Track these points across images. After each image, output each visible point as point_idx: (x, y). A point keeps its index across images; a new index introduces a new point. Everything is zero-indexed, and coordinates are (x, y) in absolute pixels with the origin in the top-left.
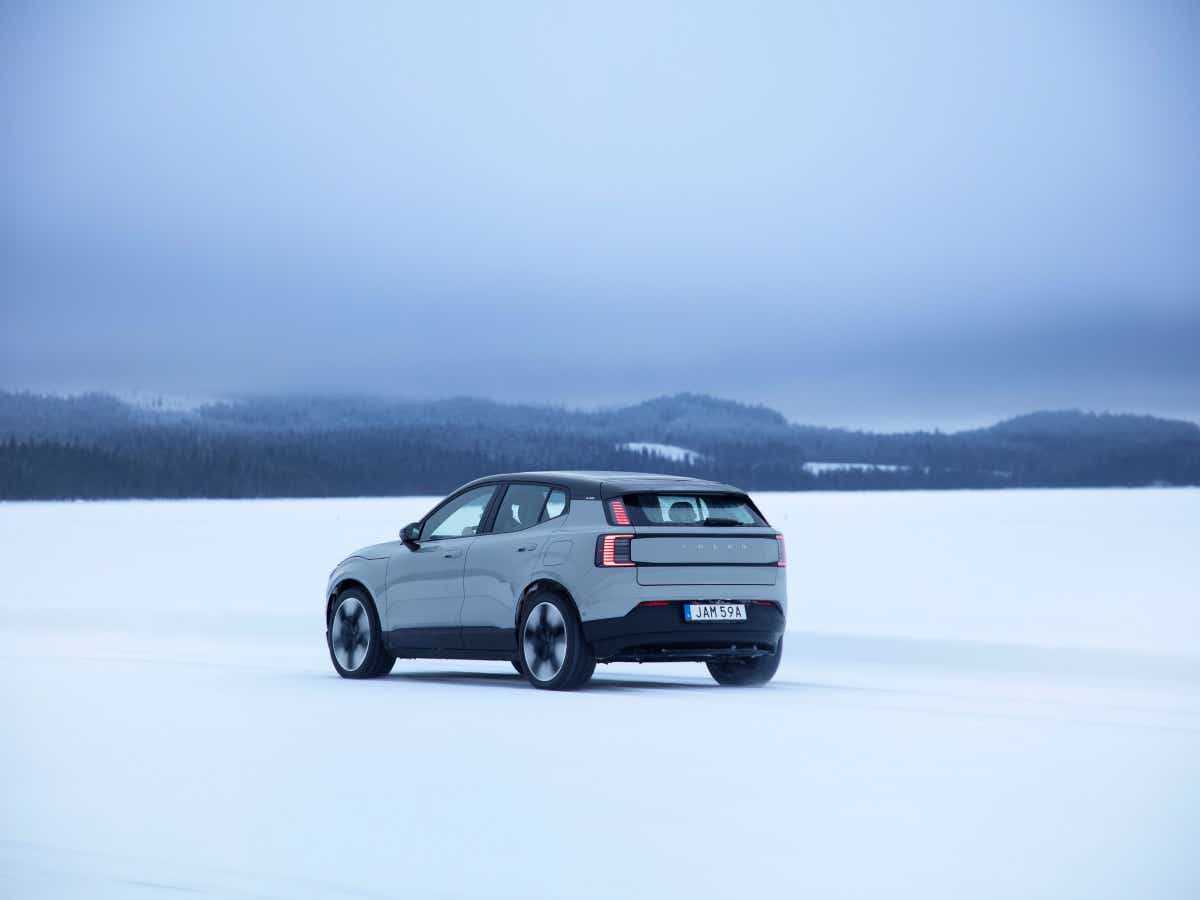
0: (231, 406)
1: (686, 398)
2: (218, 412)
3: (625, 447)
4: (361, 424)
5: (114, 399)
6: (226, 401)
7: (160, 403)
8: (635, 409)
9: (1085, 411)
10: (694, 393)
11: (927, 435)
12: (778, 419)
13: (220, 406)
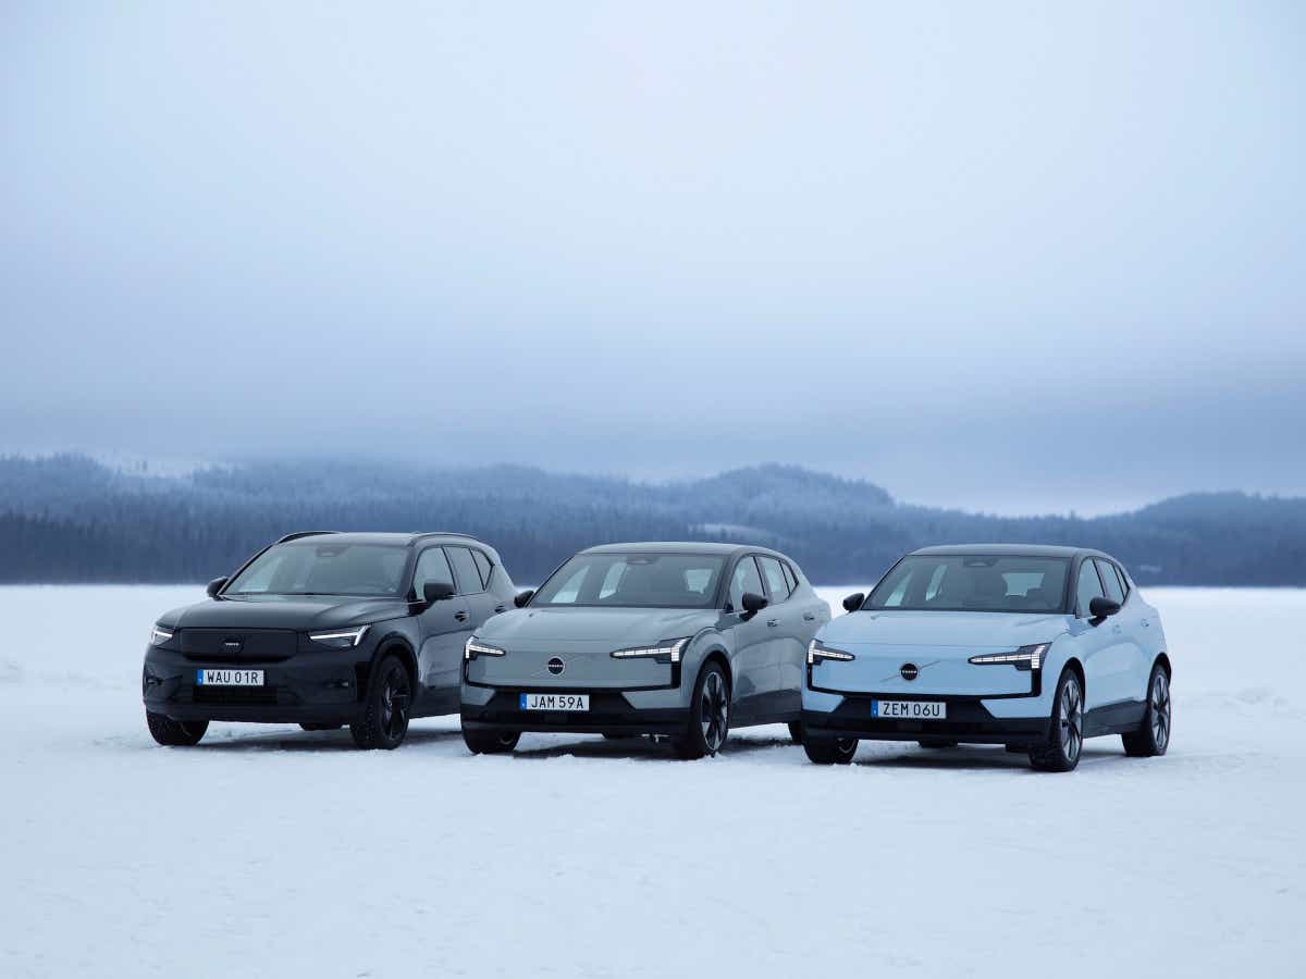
0: (230, 472)
1: (773, 469)
2: (213, 479)
3: (699, 527)
4: (384, 497)
5: (91, 460)
6: (223, 466)
7: (145, 466)
8: (712, 481)
9: (1249, 491)
10: (783, 464)
11: (1060, 520)
12: (884, 498)
13: (218, 471)
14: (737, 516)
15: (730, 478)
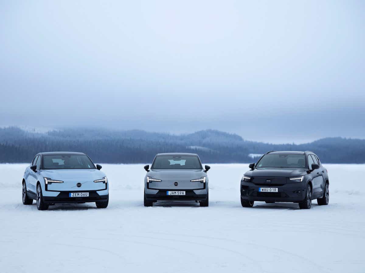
0: (58, 131)
1: (210, 131)
2: (54, 134)
3: (189, 147)
7: (34, 130)
8: (192, 135)
9: (343, 137)
10: (213, 129)
11: (290, 145)
12: (241, 139)
13: (55, 131)
14: (200, 144)
15: (198, 133)
